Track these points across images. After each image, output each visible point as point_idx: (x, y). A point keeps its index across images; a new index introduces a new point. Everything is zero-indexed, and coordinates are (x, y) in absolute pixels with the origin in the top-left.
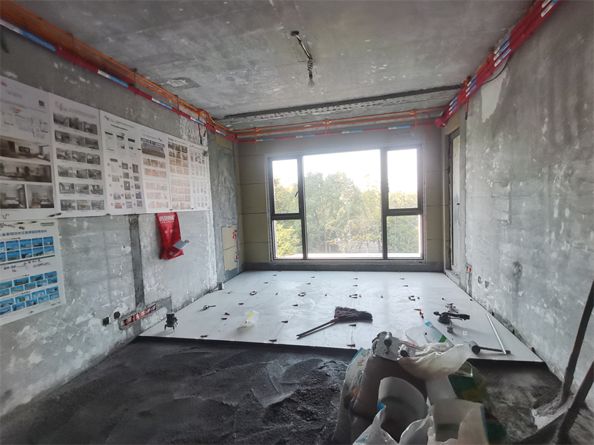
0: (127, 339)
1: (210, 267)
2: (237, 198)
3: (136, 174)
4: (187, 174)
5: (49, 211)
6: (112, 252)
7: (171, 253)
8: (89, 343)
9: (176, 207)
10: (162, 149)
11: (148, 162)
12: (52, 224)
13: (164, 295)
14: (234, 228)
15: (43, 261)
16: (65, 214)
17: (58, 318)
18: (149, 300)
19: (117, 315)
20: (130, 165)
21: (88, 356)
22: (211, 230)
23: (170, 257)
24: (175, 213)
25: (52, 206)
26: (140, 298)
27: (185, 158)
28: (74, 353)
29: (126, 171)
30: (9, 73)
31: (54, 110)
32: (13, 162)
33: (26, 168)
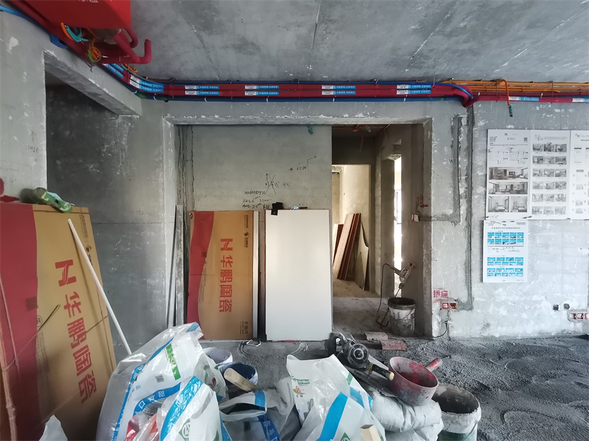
0: (575, 332)
5: (524, 214)
6: (569, 251)
8: (540, 318)
12: (524, 223)
15: (516, 248)
16: (534, 217)
17: (520, 290)
19: (567, 307)
21: (537, 328)
25: (526, 211)
28: (528, 321)
30: (509, 126)
31: (533, 141)
32: (503, 183)
33: (512, 186)
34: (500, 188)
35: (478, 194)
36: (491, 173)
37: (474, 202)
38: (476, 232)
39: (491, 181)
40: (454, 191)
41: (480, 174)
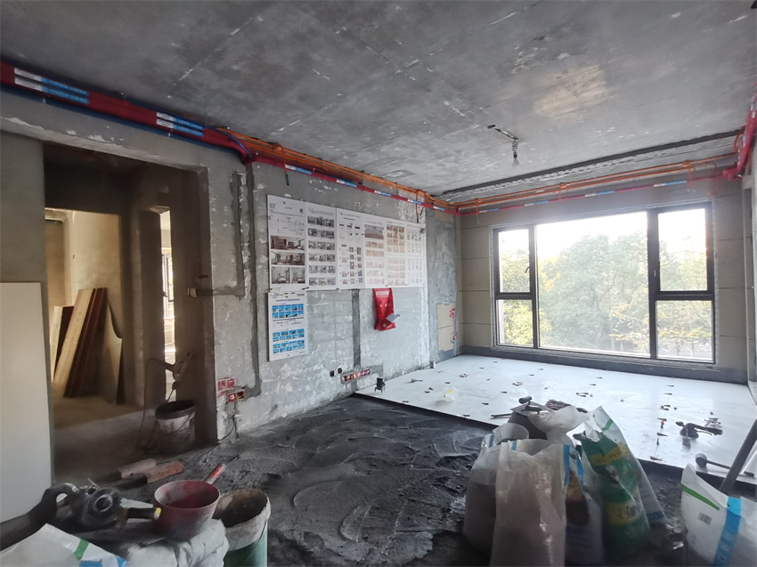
0: (346, 393)
1: (423, 344)
2: (457, 275)
3: (359, 256)
4: (403, 252)
5: (302, 285)
6: (339, 319)
7: (384, 325)
8: (320, 388)
9: (391, 284)
10: (381, 232)
11: (369, 245)
12: (303, 295)
13: (378, 362)
14: (452, 306)
15: (297, 320)
16: (311, 288)
17: (303, 363)
18: (364, 364)
19: (340, 371)
20: (355, 249)
21: (319, 397)
22: (425, 307)
23: (383, 329)
24: (390, 289)
25: (304, 282)
26: (357, 361)
27: (402, 238)
28: (311, 392)
29: (352, 253)
30: (287, 195)
31: (308, 214)
32: (285, 253)
33: (291, 256)
34: (282, 258)
35: (262, 264)
36: (273, 241)
37: (258, 273)
38: (261, 306)
39: (273, 250)
40: (237, 260)
41: (263, 242)
